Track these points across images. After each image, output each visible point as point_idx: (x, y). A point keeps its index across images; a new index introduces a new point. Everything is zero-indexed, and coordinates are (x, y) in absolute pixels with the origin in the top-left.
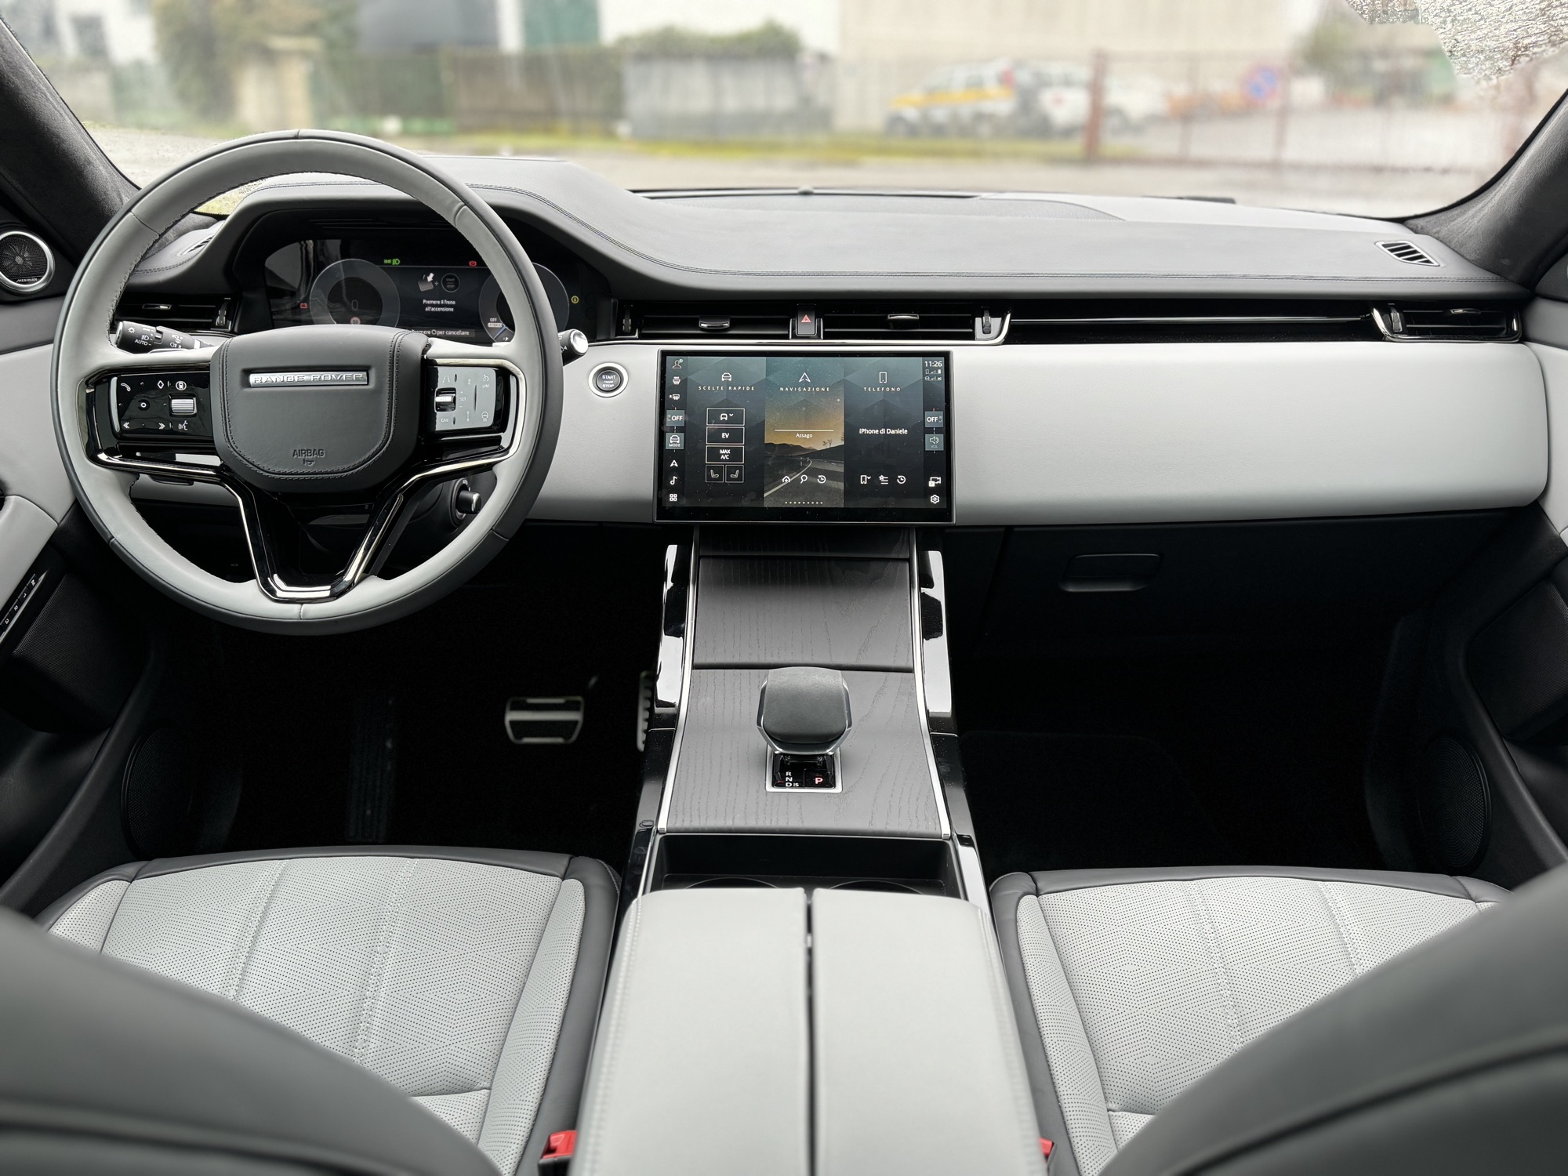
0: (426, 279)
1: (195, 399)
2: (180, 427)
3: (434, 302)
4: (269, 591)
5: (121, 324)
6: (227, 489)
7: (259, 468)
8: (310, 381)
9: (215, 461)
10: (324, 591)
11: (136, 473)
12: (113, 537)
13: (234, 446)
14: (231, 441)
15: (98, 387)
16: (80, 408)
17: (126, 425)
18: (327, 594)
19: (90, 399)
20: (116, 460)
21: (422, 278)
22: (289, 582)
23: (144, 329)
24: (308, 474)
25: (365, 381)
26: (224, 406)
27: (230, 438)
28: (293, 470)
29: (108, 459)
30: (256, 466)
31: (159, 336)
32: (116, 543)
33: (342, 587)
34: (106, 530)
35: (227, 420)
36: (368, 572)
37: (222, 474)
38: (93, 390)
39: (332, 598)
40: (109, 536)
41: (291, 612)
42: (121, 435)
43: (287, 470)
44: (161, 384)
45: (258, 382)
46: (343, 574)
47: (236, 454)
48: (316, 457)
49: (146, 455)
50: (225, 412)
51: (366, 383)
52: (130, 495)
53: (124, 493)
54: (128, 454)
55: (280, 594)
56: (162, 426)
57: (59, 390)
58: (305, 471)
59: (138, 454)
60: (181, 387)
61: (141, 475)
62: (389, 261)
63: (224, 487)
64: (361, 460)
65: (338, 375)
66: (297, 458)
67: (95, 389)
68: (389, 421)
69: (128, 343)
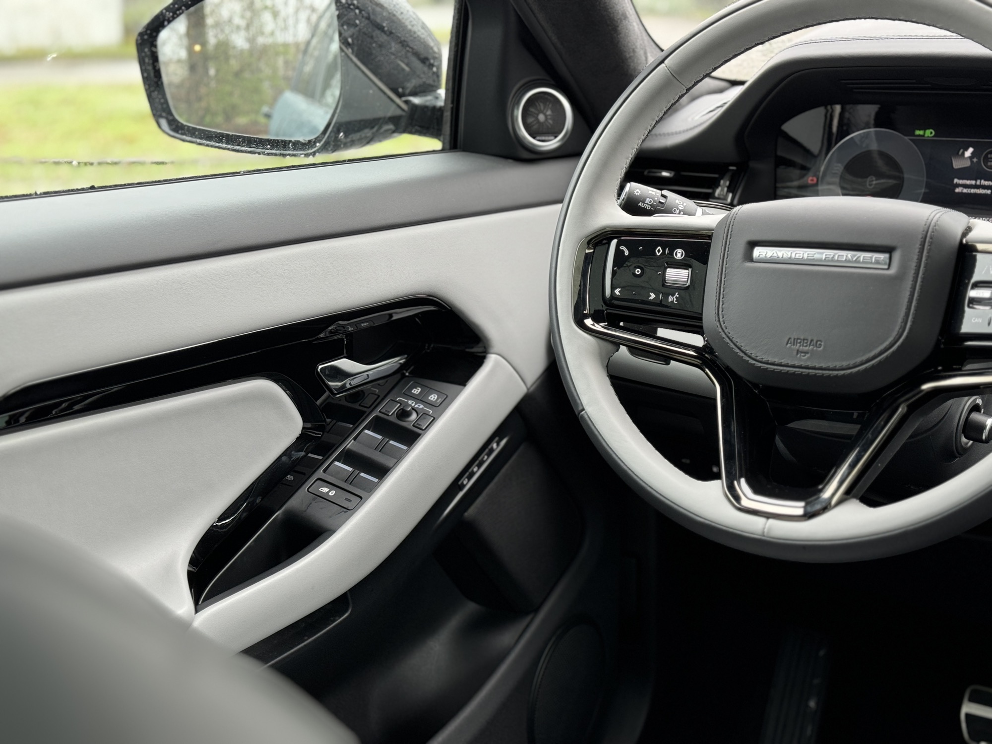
0: (963, 154)
1: (690, 270)
2: (671, 299)
3: (968, 182)
4: (734, 496)
5: (628, 185)
6: (707, 374)
7: (745, 354)
8: (821, 260)
9: (697, 340)
10: (796, 508)
11: (616, 343)
12: (583, 409)
13: (723, 326)
14: (721, 320)
15: (598, 248)
16: (577, 268)
17: (617, 292)
18: (800, 512)
19: (588, 259)
20: (598, 327)
21: (958, 153)
22: (758, 489)
23: (650, 192)
24: (800, 367)
25: (885, 264)
26: (721, 280)
27: (721, 317)
28: (784, 361)
29: (593, 325)
30: (743, 352)
31: (663, 200)
32: (586, 416)
33: (818, 507)
34: (579, 401)
35: (721, 296)
36: (849, 494)
37: (704, 355)
38: (592, 251)
39: (804, 518)
40: (580, 408)
41: (754, 526)
42: (610, 302)
43: (777, 360)
44: (659, 251)
45: (763, 256)
46: (821, 491)
47: (724, 336)
48: (813, 349)
49: (629, 325)
50: (720, 287)
51: (886, 267)
52: (607, 367)
53: (602, 364)
54: (613, 323)
55: (745, 503)
56: (653, 296)
57: (560, 248)
58: (797, 363)
59: (621, 324)
60: (679, 255)
61: (621, 346)
62: (921, 132)
63: (704, 371)
64: (864, 358)
65: (855, 256)
66: (790, 347)
67: (594, 249)
68: (907, 315)
69: (632, 206)
